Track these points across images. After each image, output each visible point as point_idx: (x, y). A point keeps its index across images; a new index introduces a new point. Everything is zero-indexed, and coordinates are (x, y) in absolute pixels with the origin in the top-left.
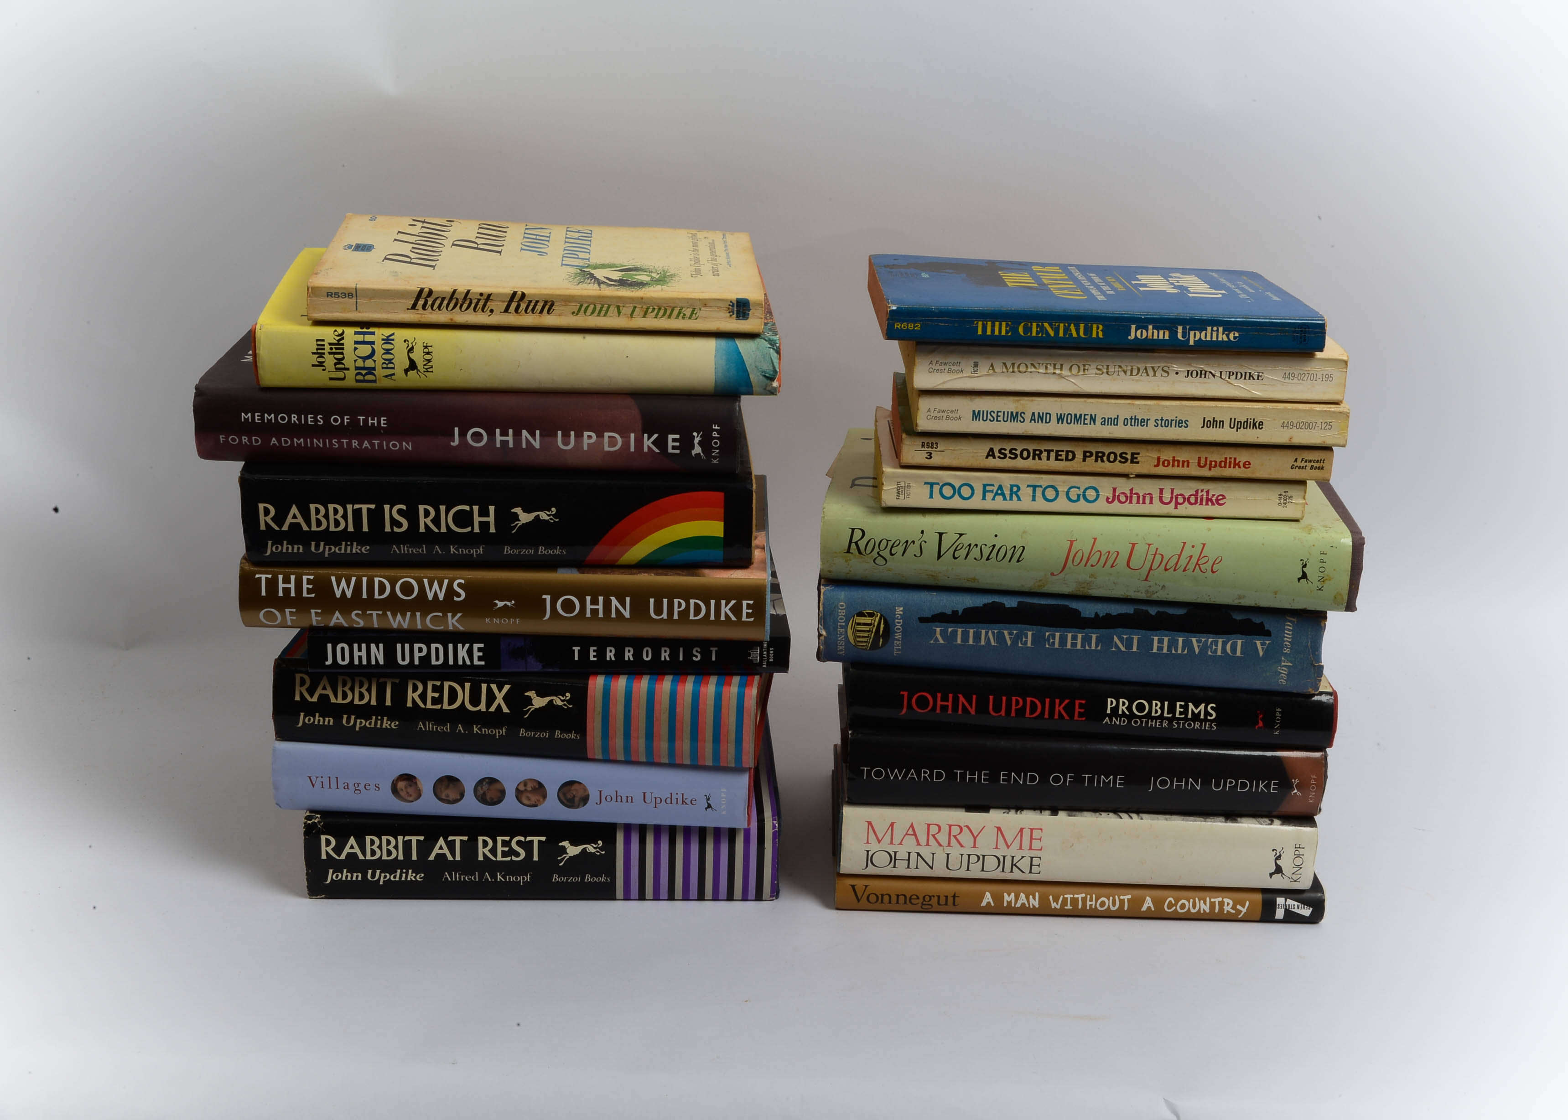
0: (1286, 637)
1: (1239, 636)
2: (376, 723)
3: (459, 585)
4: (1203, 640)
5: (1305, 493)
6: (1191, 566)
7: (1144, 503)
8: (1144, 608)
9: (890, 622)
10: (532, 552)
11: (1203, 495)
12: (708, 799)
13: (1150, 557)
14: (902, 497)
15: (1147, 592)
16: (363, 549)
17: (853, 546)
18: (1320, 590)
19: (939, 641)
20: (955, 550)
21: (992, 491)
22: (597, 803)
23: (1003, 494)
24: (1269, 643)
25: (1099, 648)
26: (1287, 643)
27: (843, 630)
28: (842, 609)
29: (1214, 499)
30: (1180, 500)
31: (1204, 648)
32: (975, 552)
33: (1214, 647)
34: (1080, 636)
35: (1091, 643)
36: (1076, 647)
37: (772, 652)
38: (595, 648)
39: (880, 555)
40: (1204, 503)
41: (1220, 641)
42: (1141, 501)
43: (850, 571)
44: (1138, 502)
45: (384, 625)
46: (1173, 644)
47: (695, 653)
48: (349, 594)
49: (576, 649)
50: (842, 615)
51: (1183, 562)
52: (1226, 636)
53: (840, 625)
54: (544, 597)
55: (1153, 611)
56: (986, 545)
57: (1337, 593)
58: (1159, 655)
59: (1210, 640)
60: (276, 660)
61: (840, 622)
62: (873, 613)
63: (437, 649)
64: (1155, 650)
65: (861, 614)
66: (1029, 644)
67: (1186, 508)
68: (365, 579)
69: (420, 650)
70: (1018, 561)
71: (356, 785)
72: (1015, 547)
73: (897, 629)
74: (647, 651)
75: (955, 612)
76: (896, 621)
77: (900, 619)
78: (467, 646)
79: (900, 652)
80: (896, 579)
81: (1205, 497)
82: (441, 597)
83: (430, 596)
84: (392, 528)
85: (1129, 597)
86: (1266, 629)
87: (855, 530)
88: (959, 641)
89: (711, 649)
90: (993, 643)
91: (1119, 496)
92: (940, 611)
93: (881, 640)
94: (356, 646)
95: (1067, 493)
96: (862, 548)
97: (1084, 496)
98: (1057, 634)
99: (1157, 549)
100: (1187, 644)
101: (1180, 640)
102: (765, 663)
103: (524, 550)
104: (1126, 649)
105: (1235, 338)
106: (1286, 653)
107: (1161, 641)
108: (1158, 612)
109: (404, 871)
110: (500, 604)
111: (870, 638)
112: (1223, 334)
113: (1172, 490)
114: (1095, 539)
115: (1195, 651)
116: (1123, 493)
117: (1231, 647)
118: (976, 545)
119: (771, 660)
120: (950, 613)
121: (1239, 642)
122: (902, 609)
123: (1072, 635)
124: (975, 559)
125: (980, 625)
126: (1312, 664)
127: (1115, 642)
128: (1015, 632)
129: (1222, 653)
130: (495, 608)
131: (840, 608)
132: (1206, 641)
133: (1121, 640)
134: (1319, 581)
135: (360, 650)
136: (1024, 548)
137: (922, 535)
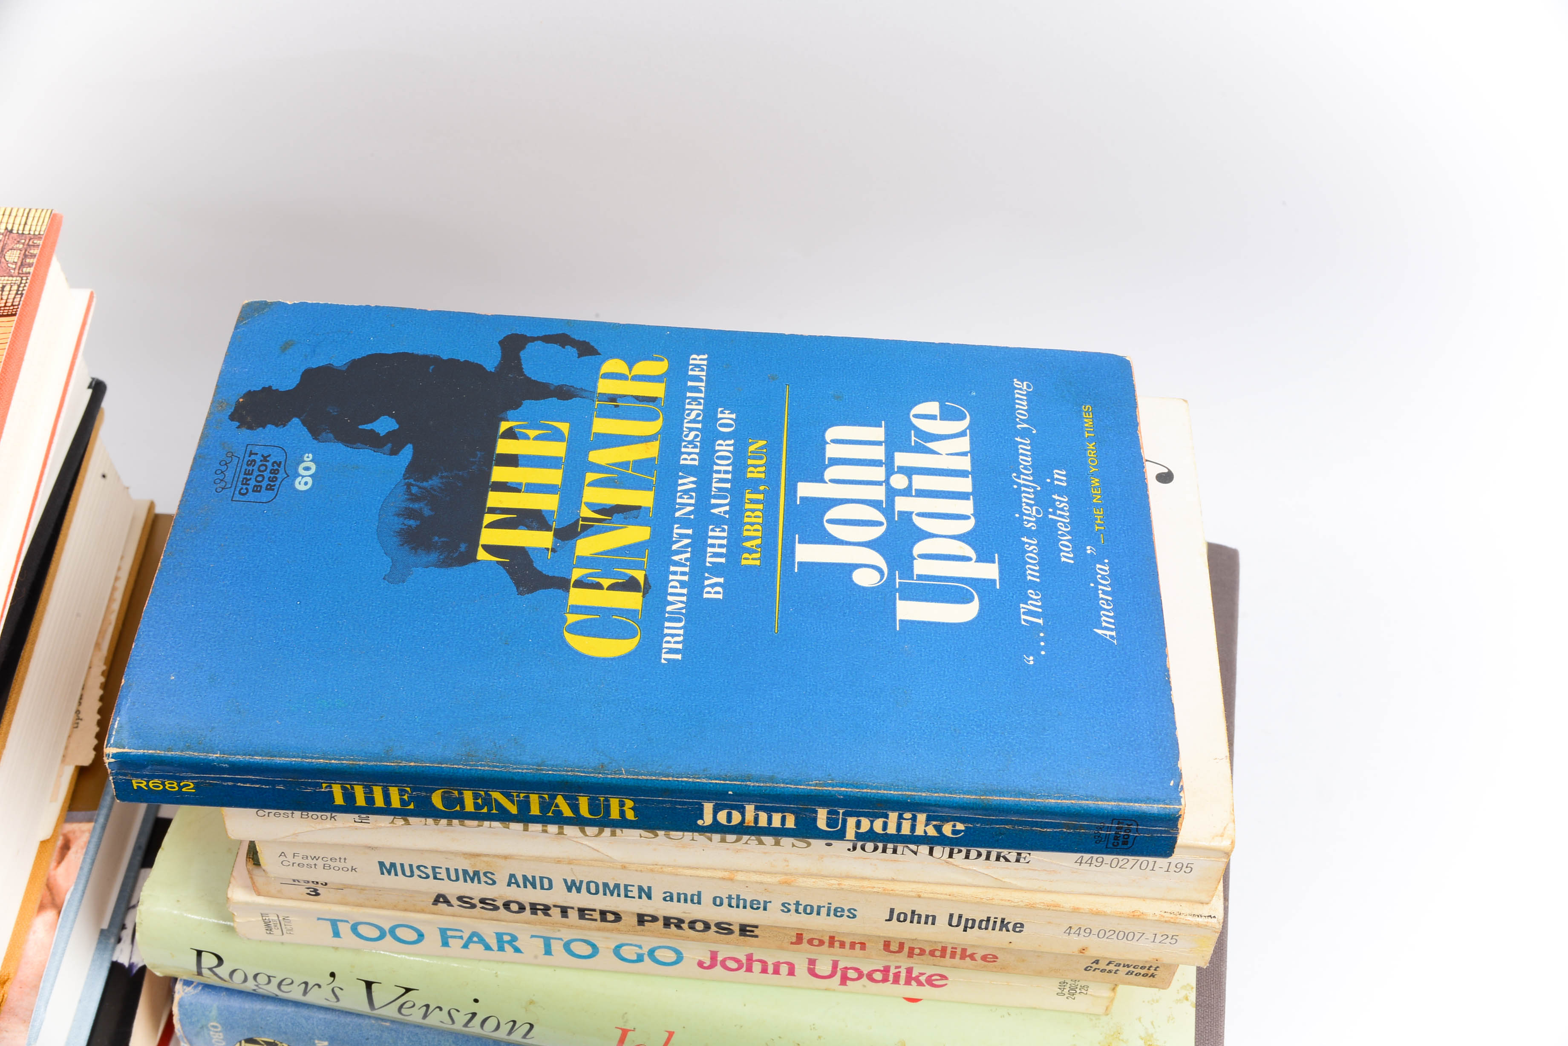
7: (776, 972)
11: (899, 972)
14: (277, 932)
17: (206, 970)
20: (402, 1007)
21: (460, 938)
23: (484, 943)
28: (216, 1032)
29: (922, 978)
30: (852, 974)
32: (439, 1014)
40: (902, 981)
42: (770, 970)
44: (764, 971)
50: (218, 1039)
56: (458, 1011)
67: (864, 986)
70: (524, 1038)
72: (514, 1021)
81: (903, 974)
87: (204, 953)
91: (723, 961)
95: (616, 953)
96: (224, 976)
97: (652, 957)
105: (955, 832)
112: (926, 825)
113: (835, 961)
114: (671, 1034)
116: (733, 958)
118: (440, 1007)
122: (326, 1043)
124: (442, 1023)
131: (213, 1030)
136: (532, 1026)
137: (332, 979)
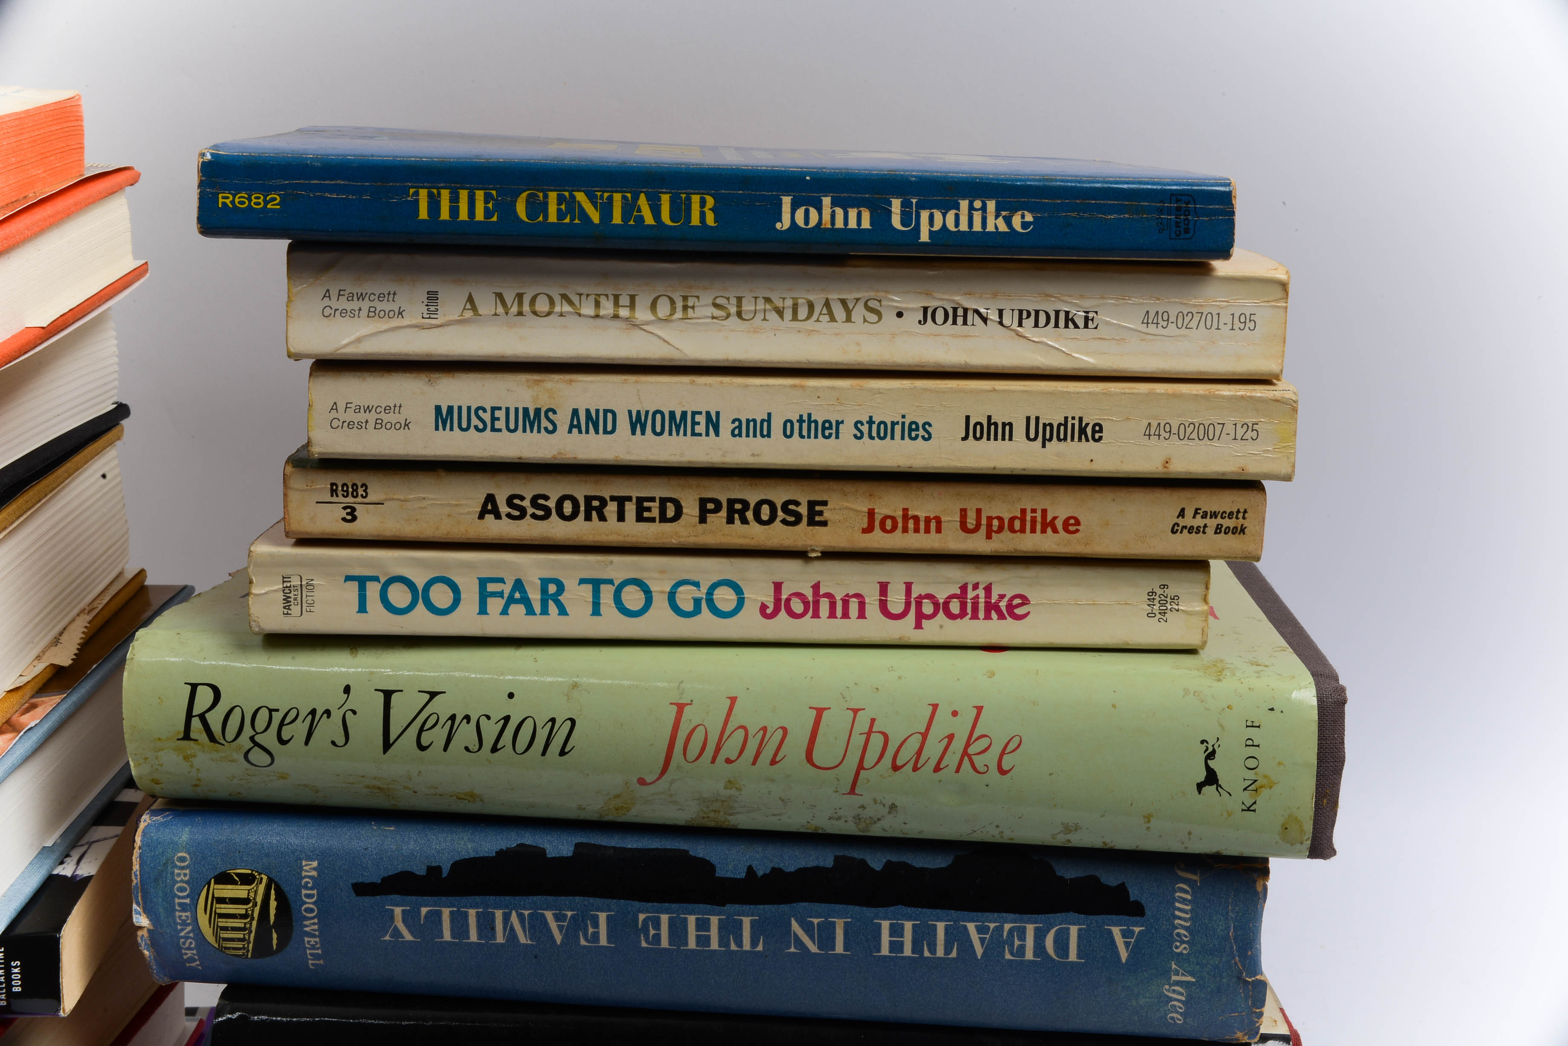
0: (1180, 918)
1: (1071, 915)
4: (992, 926)
5: (1207, 588)
6: (952, 759)
7: (846, 615)
8: (856, 854)
9: (290, 896)
11: (977, 597)
13: (858, 741)
14: (295, 610)
15: (858, 818)
17: (196, 723)
18: (1248, 810)
19: (403, 937)
20: (421, 730)
21: (500, 594)
23: (526, 601)
24: (1140, 932)
25: (760, 948)
26: (1183, 932)
27: (188, 914)
28: (183, 868)
29: (1003, 604)
30: (928, 608)
31: (995, 946)
32: (466, 734)
33: (1017, 943)
34: (714, 921)
35: (741, 935)
36: (709, 946)
37: (16, 970)
39: (256, 744)
40: (981, 614)
41: (1030, 929)
42: (839, 612)
43: (199, 780)
44: (832, 615)
46: (924, 936)
50: (182, 881)
51: (933, 750)
52: (1043, 917)
53: (180, 904)
55: (876, 861)
56: (488, 717)
57: (1289, 816)
58: (895, 961)
59: (1007, 927)
61: (179, 897)
62: (252, 875)
64: (885, 951)
65: (224, 879)
66: (603, 941)
67: (941, 627)
70: (562, 753)
72: (553, 720)
73: (307, 910)
75: (434, 871)
76: (304, 892)
77: (312, 889)
79: (321, 962)
80: (306, 797)
81: (982, 600)
85: (820, 831)
86: (1132, 899)
87: (199, 687)
88: (447, 936)
90: (523, 939)
91: (788, 600)
92: (400, 868)
93: (275, 936)
95: (672, 597)
96: (216, 728)
97: (710, 602)
98: (664, 918)
99: (873, 720)
100: (956, 936)
101: (941, 927)
102: (5, 997)
104: (819, 948)
105: (1025, 225)
106: (1181, 954)
107: (897, 931)
108: (889, 864)
111: (250, 932)
112: (997, 217)
113: (909, 587)
114: (733, 700)
115: (974, 952)
116: (798, 595)
117: (1056, 941)
118: (467, 718)
119: (16, 989)
120: (421, 871)
121: (1074, 931)
122: (315, 864)
123: (697, 919)
124: (467, 749)
125: (491, 899)
126: (1239, 978)
127: (796, 935)
128: (569, 914)
129: (1035, 956)
131: (178, 864)
132: (999, 929)
133: (808, 928)
134: (1245, 789)
136: (573, 721)
137: (346, 695)
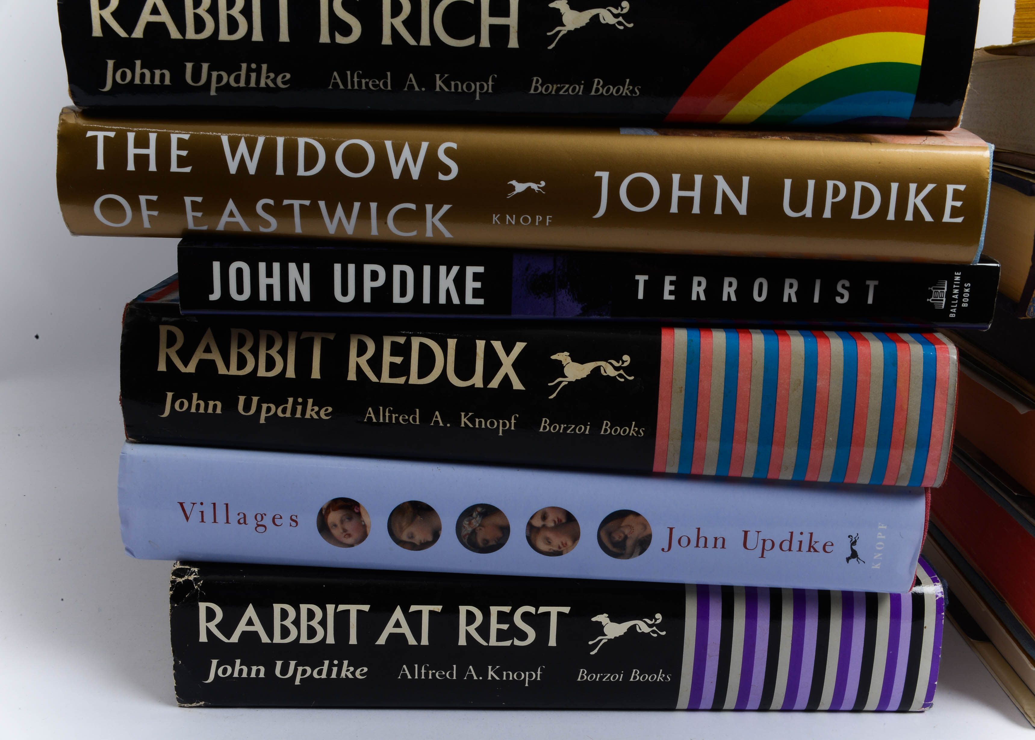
2: (294, 411)
3: (448, 152)
10: (580, 89)
12: (854, 543)
16: (279, 80)
22: (663, 550)
37: (967, 290)
38: (674, 278)
45: (313, 230)
47: (840, 289)
48: (252, 168)
49: (642, 279)
54: (598, 174)
60: (127, 305)
63: (403, 275)
68: (280, 141)
69: (374, 276)
71: (259, 518)
74: (761, 285)
78: (455, 269)
82: (415, 173)
83: (396, 172)
84: (332, 37)
89: (868, 282)
94: (262, 266)
102: (954, 310)
103: (567, 86)
109: (336, 662)
110: (520, 187)
119: (964, 305)
130: (510, 195)
135: (269, 274)
